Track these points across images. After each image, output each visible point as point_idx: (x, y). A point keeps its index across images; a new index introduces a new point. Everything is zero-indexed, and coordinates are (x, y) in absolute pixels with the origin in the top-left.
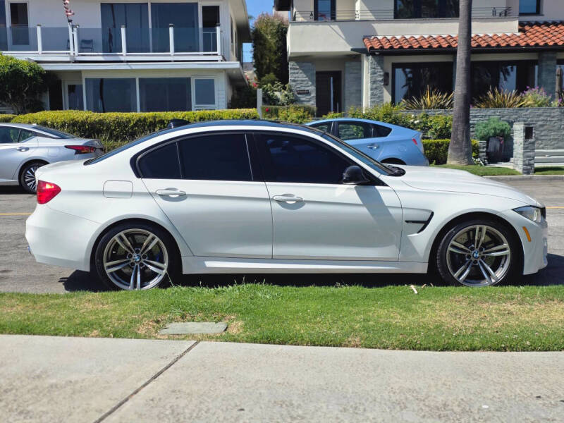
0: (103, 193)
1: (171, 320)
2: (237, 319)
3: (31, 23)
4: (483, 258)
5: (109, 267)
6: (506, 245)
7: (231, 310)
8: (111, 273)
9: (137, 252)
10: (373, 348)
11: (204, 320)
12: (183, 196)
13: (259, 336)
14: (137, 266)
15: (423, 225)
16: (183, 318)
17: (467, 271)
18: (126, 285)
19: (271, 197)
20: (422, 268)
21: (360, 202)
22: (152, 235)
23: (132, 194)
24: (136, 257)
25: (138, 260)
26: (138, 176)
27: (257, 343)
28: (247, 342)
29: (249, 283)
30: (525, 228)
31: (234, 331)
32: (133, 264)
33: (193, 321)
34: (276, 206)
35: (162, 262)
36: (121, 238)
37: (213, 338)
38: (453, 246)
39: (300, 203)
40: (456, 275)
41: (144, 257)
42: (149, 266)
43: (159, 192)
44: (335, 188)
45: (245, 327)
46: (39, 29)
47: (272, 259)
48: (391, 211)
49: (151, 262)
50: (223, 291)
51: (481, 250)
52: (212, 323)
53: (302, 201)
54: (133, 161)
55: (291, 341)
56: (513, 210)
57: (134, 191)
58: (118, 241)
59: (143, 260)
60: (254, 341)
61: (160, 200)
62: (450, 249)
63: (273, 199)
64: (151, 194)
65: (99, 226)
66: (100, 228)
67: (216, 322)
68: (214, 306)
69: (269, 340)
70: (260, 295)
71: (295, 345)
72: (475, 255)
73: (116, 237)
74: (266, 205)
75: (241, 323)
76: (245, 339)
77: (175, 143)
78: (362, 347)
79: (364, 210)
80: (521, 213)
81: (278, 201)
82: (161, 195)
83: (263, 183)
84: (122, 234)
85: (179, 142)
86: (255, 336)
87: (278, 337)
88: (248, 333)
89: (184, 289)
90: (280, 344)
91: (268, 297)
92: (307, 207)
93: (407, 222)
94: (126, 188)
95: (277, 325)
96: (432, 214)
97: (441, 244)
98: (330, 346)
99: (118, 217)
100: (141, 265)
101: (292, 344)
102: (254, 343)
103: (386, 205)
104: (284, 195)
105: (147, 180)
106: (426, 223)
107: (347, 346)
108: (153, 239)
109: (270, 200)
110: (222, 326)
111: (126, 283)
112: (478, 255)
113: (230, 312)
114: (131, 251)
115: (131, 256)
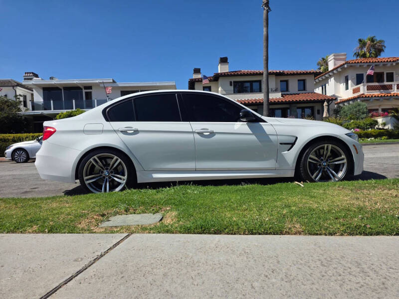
0: (84, 131)
1: (116, 214)
2: (171, 210)
3: (93, 99)
4: (328, 165)
5: (87, 180)
6: (343, 156)
7: (166, 203)
8: (89, 184)
9: (107, 169)
10: (317, 234)
11: (144, 212)
12: (136, 132)
13: (193, 226)
14: (107, 179)
15: (291, 145)
16: (126, 211)
17: (320, 174)
18: (99, 191)
19: (194, 131)
20: (291, 174)
21: (251, 132)
22: (116, 157)
23: (103, 131)
24: (106, 173)
25: (107, 175)
26: (107, 120)
27: (191, 233)
28: (180, 232)
29: (181, 185)
30: (354, 146)
31: (168, 221)
32: (104, 177)
33: (135, 213)
34: (197, 136)
35: (124, 175)
36: (95, 160)
37: (146, 229)
38: (310, 158)
39: (212, 134)
40: (313, 177)
41: (112, 172)
42: (115, 178)
43: (120, 130)
44: (234, 124)
45: (179, 217)
46: (96, 101)
47: (196, 171)
48: (271, 137)
49: (116, 175)
50: (163, 191)
51: (327, 160)
52: (150, 214)
53: (213, 132)
54: (104, 112)
55: (227, 230)
56: (346, 134)
57: (104, 129)
58: (93, 162)
59: (111, 174)
60: (188, 231)
61: (121, 135)
62: (309, 160)
63: (195, 132)
64: (115, 131)
65: (80, 152)
66: (80, 154)
67: (154, 214)
68: (154, 201)
69: (203, 230)
70: (190, 191)
71: (232, 234)
72: (324, 164)
73: (91, 160)
74: (191, 136)
75: (174, 213)
76: (179, 229)
77: (131, 100)
78: (306, 234)
79: (253, 137)
80: (350, 136)
81: (198, 133)
82: (122, 132)
83: (188, 123)
84: (95, 157)
85: (134, 100)
86: (189, 226)
87: (212, 225)
88: (181, 223)
89: (134, 191)
90: (215, 233)
91: (196, 192)
92: (217, 136)
93: (281, 144)
94: (99, 128)
95: (209, 214)
96: (297, 138)
97: (303, 158)
98: (270, 234)
99: (93, 146)
100: (110, 178)
101: (228, 233)
102: (188, 233)
103: (268, 133)
104: (202, 129)
105: (112, 123)
106: (293, 144)
107: (289, 234)
108: (117, 160)
109: (193, 132)
110: (158, 216)
111: (99, 190)
112: (326, 164)
113: (166, 204)
114: (103, 169)
115: (102, 172)
